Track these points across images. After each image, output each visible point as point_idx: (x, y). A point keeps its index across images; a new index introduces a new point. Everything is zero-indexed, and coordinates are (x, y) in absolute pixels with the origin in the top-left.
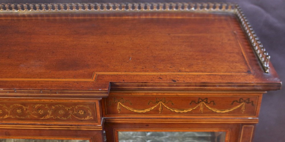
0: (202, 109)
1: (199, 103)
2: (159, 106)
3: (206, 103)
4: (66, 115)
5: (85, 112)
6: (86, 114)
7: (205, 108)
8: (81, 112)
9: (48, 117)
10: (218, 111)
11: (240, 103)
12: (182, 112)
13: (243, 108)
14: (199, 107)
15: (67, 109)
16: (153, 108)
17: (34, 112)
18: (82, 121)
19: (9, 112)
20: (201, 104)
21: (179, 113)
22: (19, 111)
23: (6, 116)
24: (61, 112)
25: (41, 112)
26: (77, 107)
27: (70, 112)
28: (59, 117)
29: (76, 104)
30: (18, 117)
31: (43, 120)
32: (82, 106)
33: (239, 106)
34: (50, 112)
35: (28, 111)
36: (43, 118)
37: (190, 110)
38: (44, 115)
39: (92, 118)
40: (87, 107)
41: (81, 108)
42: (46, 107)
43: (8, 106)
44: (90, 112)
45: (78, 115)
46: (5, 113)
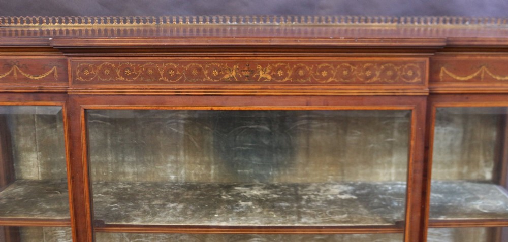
4: (393, 77)
5: (414, 73)
6: (415, 75)
8: (410, 73)
9: (375, 79)
15: (396, 68)
17: (362, 73)
18: (409, 83)
19: (334, 74)
22: (345, 73)
23: (330, 80)
24: (389, 73)
25: (368, 73)
26: (406, 67)
27: (399, 72)
28: (386, 80)
29: (405, 63)
30: (342, 80)
31: (368, 83)
32: (411, 65)
34: (378, 73)
35: (355, 72)
36: (368, 81)
38: (371, 77)
39: (420, 80)
40: (417, 66)
41: (411, 68)
42: (375, 67)
43: (335, 66)
44: (419, 73)
45: (406, 77)
46: (330, 75)
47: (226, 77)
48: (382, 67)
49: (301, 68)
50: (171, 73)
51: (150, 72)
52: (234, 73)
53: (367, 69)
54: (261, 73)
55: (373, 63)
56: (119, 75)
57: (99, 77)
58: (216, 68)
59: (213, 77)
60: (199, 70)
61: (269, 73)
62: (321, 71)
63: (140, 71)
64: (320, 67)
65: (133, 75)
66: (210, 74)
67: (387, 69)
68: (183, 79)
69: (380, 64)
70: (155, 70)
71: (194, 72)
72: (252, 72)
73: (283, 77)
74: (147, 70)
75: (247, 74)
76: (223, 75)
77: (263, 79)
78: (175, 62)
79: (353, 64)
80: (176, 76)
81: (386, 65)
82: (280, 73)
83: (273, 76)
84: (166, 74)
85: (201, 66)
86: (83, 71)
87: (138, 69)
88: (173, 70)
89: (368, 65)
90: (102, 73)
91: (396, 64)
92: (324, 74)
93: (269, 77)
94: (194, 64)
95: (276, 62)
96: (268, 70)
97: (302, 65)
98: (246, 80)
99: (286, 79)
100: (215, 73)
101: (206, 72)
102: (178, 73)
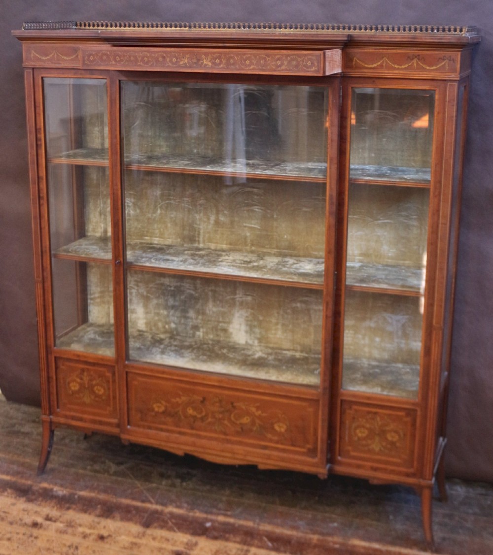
0: (415, 65)
1: (413, 59)
2: (383, 62)
3: (419, 59)
4: (297, 66)
5: (312, 63)
7: (418, 64)
8: (309, 63)
9: (283, 67)
10: (428, 68)
11: (444, 60)
12: (400, 67)
13: (447, 65)
14: (413, 63)
16: (379, 63)
18: (308, 71)
19: (255, 63)
20: (415, 61)
21: (398, 69)
22: (262, 62)
24: (294, 63)
25: (279, 63)
27: (301, 63)
28: (291, 68)
30: (260, 67)
31: (279, 70)
32: (310, 57)
33: (443, 63)
34: (286, 63)
35: (269, 62)
36: (279, 69)
37: (406, 66)
38: (280, 66)
39: (316, 69)
40: (314, 58)
41: (310, 59)
42: (284, 58)
43: (255, 57)
44: (316, 64)
45: (306, 66)
46: (251, 63)
47: (181, 63)
48: (289, 58)
49: (231, 58)
50: (146, 59)
51: (132, 58)
52: (186, 61)
53: (278, 59)
54: (204, 60)
55: (283, 55)
56: (112, 60)
57: (100, 62)
58: (175, 57)
59: (173, 64)
60: (164, 57)
61: (210, 61)
62: (245, 60)
63: (126, 58)
64: (244, 57)
65: (121, 60)
66: (171, 61)
67: (292, 60)
68: (153, 64)
69: (288, 56)
70: (135, 57)
71: (161, 59)
72: (199, 60)
73: (220, 64)
74: (130, 57)
75: (195, 61)
76: (179, 62)
77: (206, 65)
78: (148, 51)
79: (268, 55)
80: (149, 61)
81: (292, 57)
82: (217, 61)
83: (213, 63)
84: (142, 60)
85: (165, 55)
86: (89, 56)
87: (124, 56)
88: (147, 57)
89: (278, 56)
90: (101, 58)
91: (299, 56)
92: (248, 62)
93: (210, 64)
94: (160, 53)
95: (214, 53)
96: (209, 59)
97: (232, 55)
98: (195, 65)
99: (222, 66)
100: (174, 60)
101: (168, 59)
102: (150, 59)
